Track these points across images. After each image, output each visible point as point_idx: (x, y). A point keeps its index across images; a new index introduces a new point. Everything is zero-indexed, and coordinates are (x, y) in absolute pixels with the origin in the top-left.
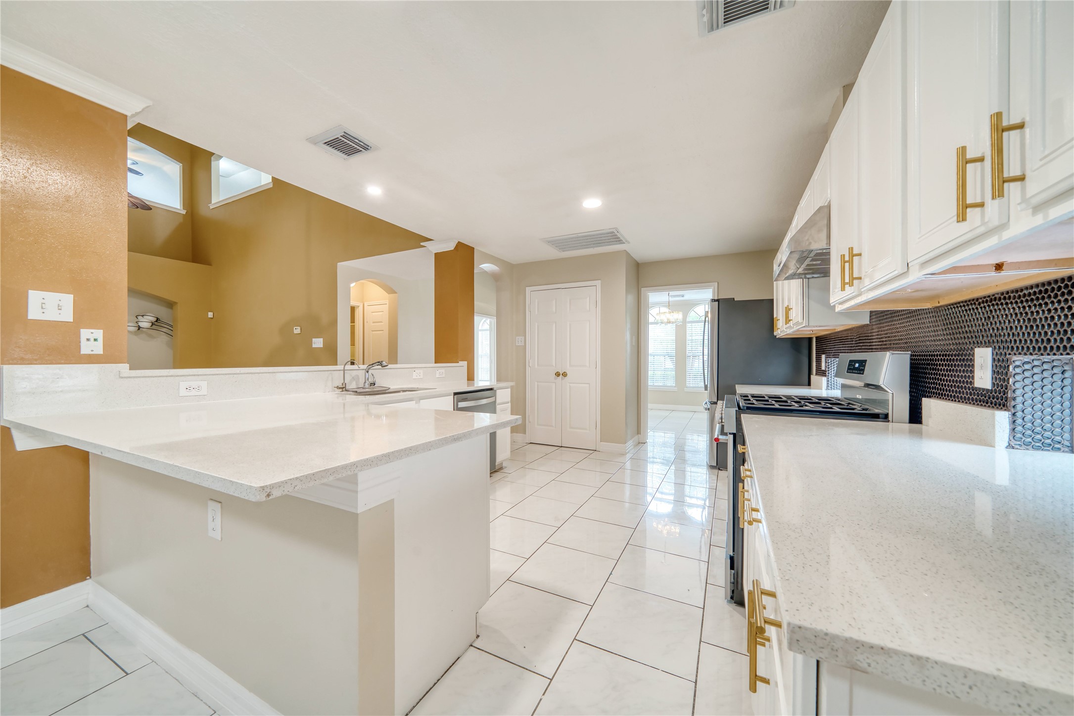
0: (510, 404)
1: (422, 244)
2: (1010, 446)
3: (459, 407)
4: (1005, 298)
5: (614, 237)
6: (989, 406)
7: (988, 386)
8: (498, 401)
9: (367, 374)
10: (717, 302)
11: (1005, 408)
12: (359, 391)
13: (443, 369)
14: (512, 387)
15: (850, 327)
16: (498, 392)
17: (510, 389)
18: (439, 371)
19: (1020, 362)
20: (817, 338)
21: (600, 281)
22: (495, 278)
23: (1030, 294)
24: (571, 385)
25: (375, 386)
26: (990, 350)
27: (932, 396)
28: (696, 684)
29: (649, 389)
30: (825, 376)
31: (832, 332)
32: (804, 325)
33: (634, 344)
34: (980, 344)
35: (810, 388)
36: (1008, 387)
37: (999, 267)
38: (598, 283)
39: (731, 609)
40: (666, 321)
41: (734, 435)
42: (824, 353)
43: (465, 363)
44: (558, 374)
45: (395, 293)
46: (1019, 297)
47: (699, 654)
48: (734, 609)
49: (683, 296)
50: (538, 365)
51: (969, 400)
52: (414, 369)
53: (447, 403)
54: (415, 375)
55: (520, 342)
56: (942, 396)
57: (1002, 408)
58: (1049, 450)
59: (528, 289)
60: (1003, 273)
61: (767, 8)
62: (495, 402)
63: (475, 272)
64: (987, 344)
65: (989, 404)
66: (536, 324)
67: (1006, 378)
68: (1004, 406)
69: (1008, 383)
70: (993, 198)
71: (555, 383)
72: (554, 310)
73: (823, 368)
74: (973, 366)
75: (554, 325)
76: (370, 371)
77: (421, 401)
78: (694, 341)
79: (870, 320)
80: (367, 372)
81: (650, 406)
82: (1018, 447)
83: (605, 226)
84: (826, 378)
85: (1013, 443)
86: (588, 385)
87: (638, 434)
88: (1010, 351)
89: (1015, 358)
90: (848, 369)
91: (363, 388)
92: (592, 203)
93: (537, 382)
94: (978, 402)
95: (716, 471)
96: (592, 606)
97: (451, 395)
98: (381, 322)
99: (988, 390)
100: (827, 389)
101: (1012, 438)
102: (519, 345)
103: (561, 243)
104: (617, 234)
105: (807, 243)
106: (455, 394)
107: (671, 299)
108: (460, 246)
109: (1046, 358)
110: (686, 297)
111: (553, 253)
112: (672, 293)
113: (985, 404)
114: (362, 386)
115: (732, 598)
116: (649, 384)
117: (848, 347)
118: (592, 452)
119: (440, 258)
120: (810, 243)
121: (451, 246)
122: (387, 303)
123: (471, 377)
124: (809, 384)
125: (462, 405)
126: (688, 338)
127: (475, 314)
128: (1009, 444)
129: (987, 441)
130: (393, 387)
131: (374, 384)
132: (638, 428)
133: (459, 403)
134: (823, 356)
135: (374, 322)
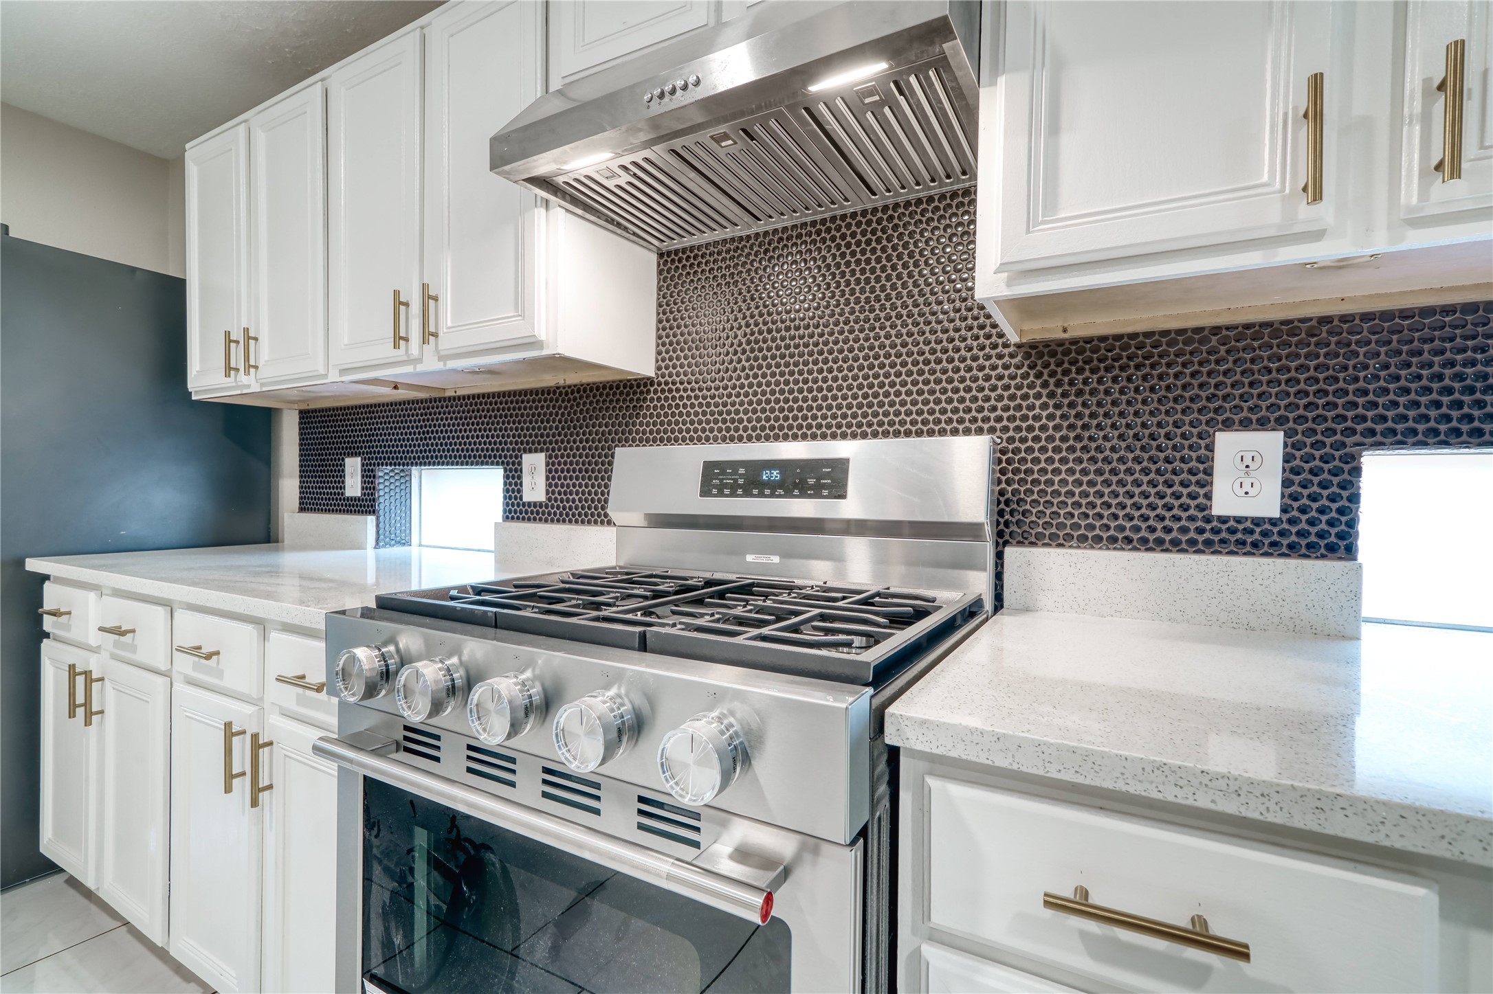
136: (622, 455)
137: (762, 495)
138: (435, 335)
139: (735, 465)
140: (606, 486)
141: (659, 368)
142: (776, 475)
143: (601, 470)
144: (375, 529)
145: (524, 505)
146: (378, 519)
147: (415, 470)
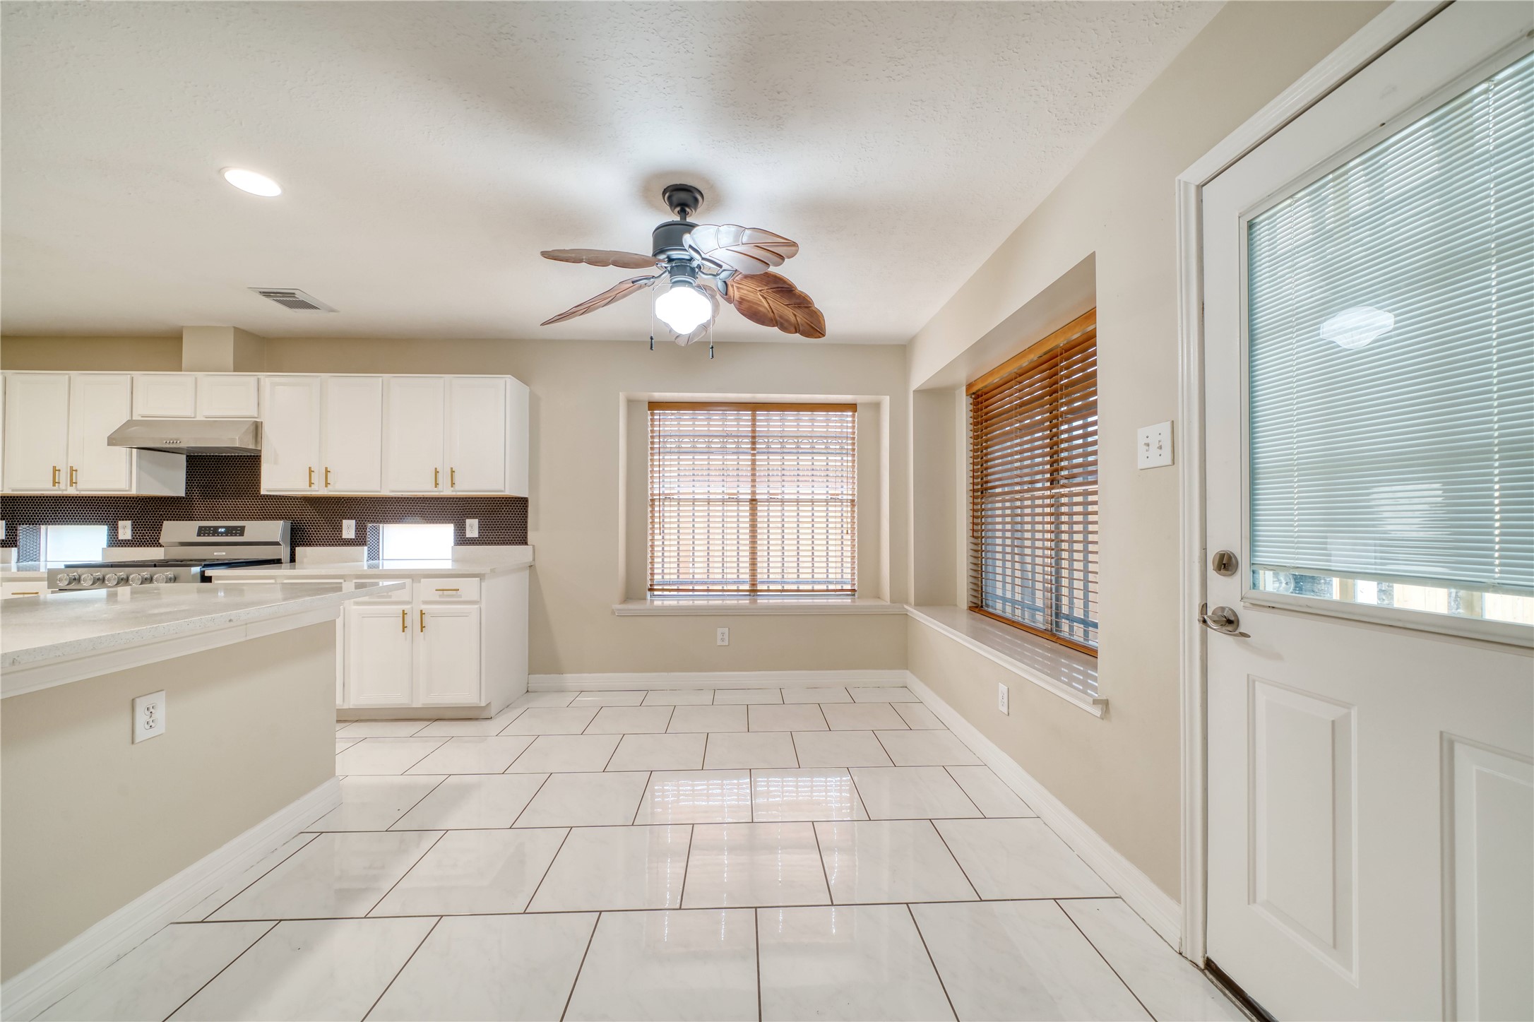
6: (351, 546)
7: (353, 537)
26: (354, 521)
27: (301, 545)
34: (346, 518)
51: (335, 544)
56: (308, 544)
64: (349, 518)
68: (364, 544)
69: (366, 535)
74: (340, 528)
84: (16, 549)
88: (367, 522)
90: (200, 533)
94: (343, 545)
99: (350, 539)
113: (348, 545)
136: (166, 523)
137: (218, 536)
138: (76, 483)
139: (210, 527)
140: (159, 533)
141: (187, 493)
142: (223, 530)
143: (158, 528)
144: (17, 554)
145: (119, 541)
146: (19, 549)
147: (43, 527)
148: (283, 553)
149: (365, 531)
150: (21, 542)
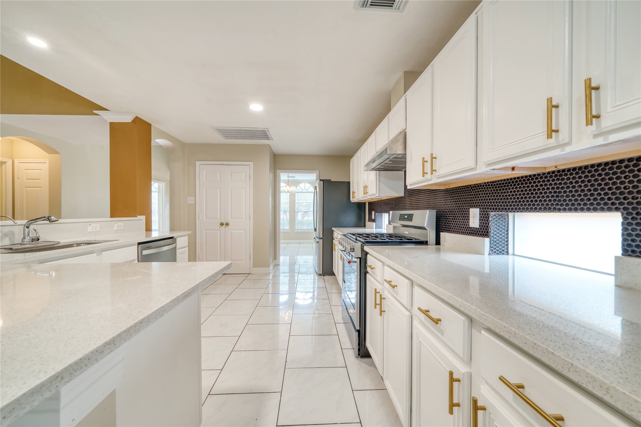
0: (187, 248)
1: (94, 111)
2: (490, 254)
3: (143, 254)
4: (486, 185)
5: (264, 135)
6: (477, 236)
7: (477, 226)
8: (177, 247)
9: (27, 230)
10: (323, 182)
11: (487, 236)
12: (14, 247)
13: (120, 223)
14: (189, 235)
15: (392, 197)
16: (178, 239)
17: (187, 237)
18: (118, 224)
19: (492, 215)
20: (369, 203)
21: (252, 162)
22: (167, 152)
23: (500, 184)
24: (232, 231)
25: (39, 241)
26: (478, 209)
27: (444, 231)
28: (361, 424)
29: (281, 232)
30: (375, 222)
31: (380, 200)
32: (377, 196)
33: (273, 204)
34: (472, 207)
35: (366, 228)
36: (489, 227)
37: (513, 169)
38: (251, 163)
39: (360, 362)
40: (287, 191)
41: (360, 258)
42: (373, 211)
43: (143, 218)
44: (222, 224)
45: (57, 153)
46: (494, 185)
47: (355, 400)
48: (361, 361)
49: (294, 177)
50: (206, 218)
51: (465, 233)
52: (90, 223)
53: (132, 252)
54: (90, 229)
55: (191, 201)
56: (448, 231)
57: (485, 237)
58: (501, 254)
59: (198, 163)
60: (514, 172)
61: (392, 6)
62: (176, 247)
63: (152, 145)
64: (475, 207)
65: (477, 235)
66: (205, 188)
67: (487, 223)
68: (486, 235)
69: (489, 225)
70: (587, 125)
71: (220, 230)
72: (219, 179)
73: (373, 218)
74: (468, 217)
75: (219, 190)
76: (32, 227)
77: (103, 253)
78: (299, 203)
79: (404, 194)
80: (28, 227)
81: (281, 241)
82: (492, 254)
83: (260, 126)
84: (375, 223)
85: (491, 252)
86: (244, 231)
87: (275, 260)
88: (489, 210)
89: (492, 213)
90: (400, 219)
91: (20, 244)
92: (256, 107)
93: (205, 230)
94: (471, 234)
95: (322, 277)
96: (281, 392)
97: (135, 245)
98: (39, 179)
99: (476, 228)
100: (376, 229)
101: (490, 251)
102: (189, 203)
103: (227, 133)
104: (268, 132)
105: (395, 151)
106: (139, 244)
107: (290, 178)
108: (137, 120)
109: (500, 213)
110: (296, 178)
111: (219, 139)
112: (290, 175)
113: (475, 235)
114: (20, 242)
115: (359, 355)
116: (281, 228)
117: (389, 207)
118: (247, 275)
119: (114, 127)
120: (396, 151)
121: (128, 119)
122: (48, 162)
123: (148, 229)
124: (365, 226)
125: (145, 252)
126: (297, 201)
127: (152, 180)
128: (489, 253)
129: (480, 252)
130: (63, 241)
131: (38, 240)
132: (275, 257)
133: (143, 251)
134: (373, 212)
135: (28, 179)
148: (431, 236)
149: (487, 220)
150: (377, 220)
